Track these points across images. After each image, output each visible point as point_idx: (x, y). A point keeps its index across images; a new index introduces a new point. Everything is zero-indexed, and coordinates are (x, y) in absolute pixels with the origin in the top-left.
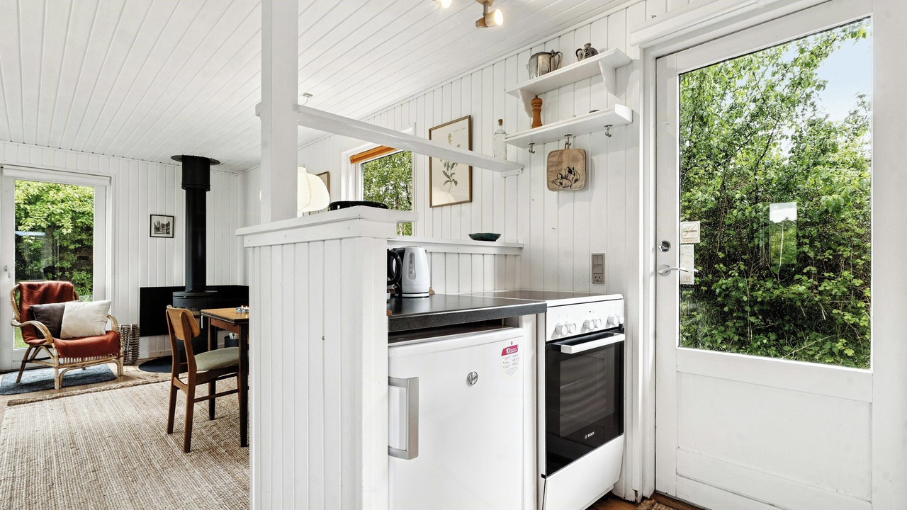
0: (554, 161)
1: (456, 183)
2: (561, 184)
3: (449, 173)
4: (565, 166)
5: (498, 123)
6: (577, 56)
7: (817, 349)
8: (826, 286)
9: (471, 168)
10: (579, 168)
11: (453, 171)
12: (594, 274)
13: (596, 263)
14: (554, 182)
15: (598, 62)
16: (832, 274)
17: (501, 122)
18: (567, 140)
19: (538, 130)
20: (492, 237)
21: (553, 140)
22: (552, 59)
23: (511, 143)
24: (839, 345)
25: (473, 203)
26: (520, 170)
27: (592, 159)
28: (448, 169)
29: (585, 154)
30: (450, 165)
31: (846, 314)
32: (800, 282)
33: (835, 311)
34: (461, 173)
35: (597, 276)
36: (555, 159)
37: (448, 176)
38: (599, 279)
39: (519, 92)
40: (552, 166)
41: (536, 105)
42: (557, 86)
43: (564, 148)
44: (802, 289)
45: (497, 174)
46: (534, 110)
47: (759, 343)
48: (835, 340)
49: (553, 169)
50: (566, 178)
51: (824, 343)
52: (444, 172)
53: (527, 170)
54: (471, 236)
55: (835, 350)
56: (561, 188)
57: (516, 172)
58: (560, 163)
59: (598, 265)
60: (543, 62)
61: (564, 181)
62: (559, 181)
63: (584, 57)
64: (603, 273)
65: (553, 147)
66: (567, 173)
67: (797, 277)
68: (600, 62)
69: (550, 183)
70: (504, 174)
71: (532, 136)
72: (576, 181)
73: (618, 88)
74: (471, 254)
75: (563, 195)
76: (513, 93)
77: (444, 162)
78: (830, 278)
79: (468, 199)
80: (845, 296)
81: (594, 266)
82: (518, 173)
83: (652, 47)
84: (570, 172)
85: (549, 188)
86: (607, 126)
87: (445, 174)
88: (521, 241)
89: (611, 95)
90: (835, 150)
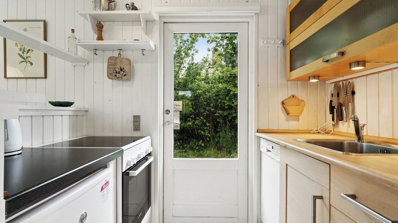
0: (112, 61)
1: (31, 64)
2: (116, 76)
3: (25, 55)
4: (118, 66)
5: (71, 31)
6: (127, 7)
7: (194, 144)
8: (197, 122)
9: (45, 55)
10: (127, 68)
11: (28, 55)
12: (134, 126)
13: (135, 120)
14: (111, 74)
15: (140, 14)
16: (198, 118)
17: (73, 31)
18: (119, 52)
19: (100, 42)
20: (68, 104)
21: (109, 50)
22: (110, 3)
23: (80, 45)
24: (200, 143)
25: (47, 79)
26: (87, 64)
27: (133, 65)
28: (23, 53)
29: (129, 61)
30: (26, 50)
31: (202, 131)
32: (189, 121)
33: (199, 131)
34: (37, 57)
35: (137, 127)
36: (113, 61)
37: (23, 58)
38: (137, 129)
39: (88, 16)
40: (110, 65)
41: (99, 28)
42: (113, 20)
43: (117, 56)
44: (191, 123)
45: (68, 64)
46: (98, 30)
47: (177, 145)
48: (199, 141)
49: (111, 67)
50: (119, 73)
51: (196, 142)
52: (19, 54)
53: (91, 65)
54: (50, 103)
55: (199, 144)
56: (115, 78)
57: (84, 64)
58: (115, 64)
59: (137, 121)
60: (105, 4)
61: (118, 75)
62: (114, 74)
63: (131, 9)
64: (139, 125)
65: (110, 54)
66: (120, 70)
67: (188, 119)
68: (141, 15)
69: (109, 75)
70: (75, 64)
71: (96, 45)
72: (125, 75)
73: (148, 32)
74: (53, 116)
75: (115, 82)
76: (83, 15)
77: (19, 47)
78: (198, 119)
79: (43, 76)
80: (201, 126)
81: (134, 122)
82: (85, 65)
83: (163, 17)
84: (121, 70)
85: (108, 77)
86: (143, 50)
87: (21, 56)
88: (87, 107)
89: (143, 34)
90: (200, 75)
